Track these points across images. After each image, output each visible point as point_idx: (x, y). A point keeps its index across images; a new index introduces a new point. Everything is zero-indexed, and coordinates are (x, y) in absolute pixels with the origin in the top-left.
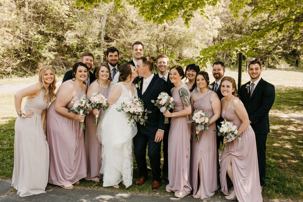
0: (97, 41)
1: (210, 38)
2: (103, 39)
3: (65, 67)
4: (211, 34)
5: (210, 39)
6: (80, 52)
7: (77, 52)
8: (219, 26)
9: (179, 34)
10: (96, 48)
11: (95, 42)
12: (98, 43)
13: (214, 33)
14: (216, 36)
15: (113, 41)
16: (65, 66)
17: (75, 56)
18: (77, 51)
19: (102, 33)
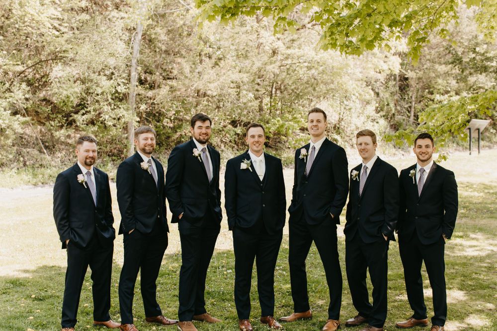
0: (123, 88)
1: (379, 74)
2: (135, 82)
3: (45, 151)
4: (385, 67)
5: (378, 78)
6: (83, 114)
7: (76, 116)
8: (401, 47)
9: (307, 67)
10: (119, 103)
11: (119, 89)
12: (124, 91)
13: (390, 63)
14: (397, 72)
15: (159, 87)
16: (46, 147)
17: (71, 123)
18: (76, 113)
19: (133, 69)
